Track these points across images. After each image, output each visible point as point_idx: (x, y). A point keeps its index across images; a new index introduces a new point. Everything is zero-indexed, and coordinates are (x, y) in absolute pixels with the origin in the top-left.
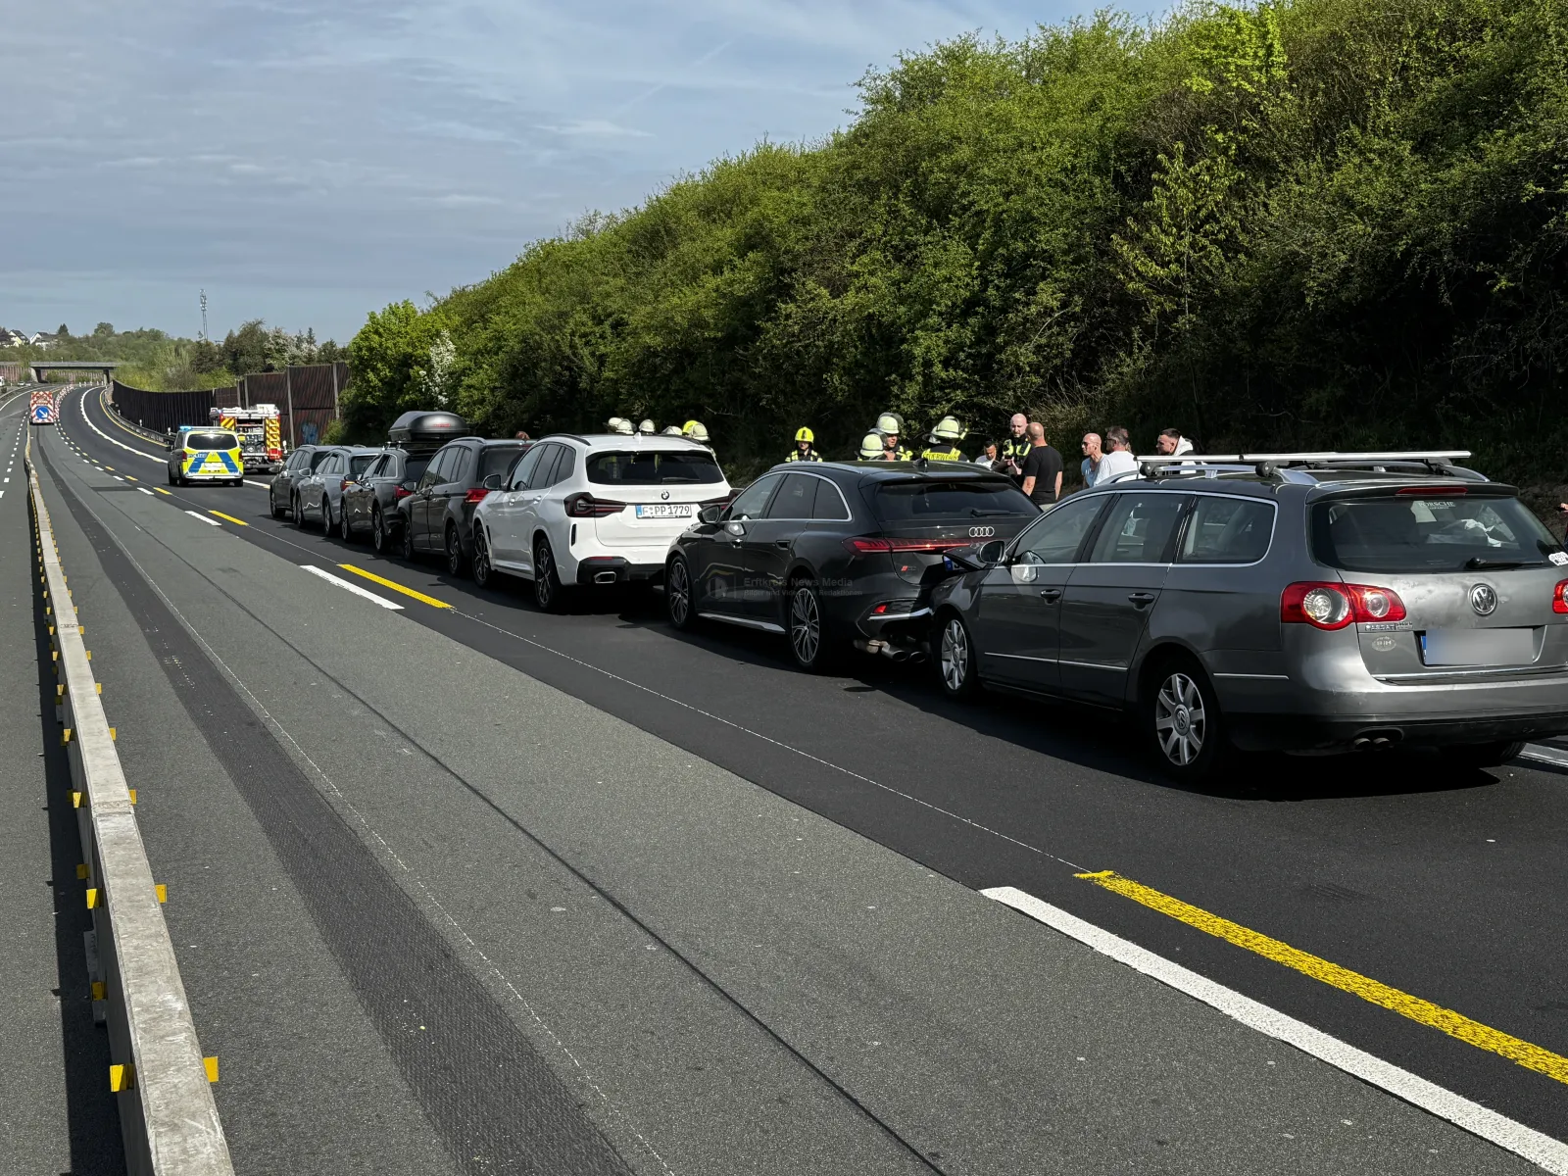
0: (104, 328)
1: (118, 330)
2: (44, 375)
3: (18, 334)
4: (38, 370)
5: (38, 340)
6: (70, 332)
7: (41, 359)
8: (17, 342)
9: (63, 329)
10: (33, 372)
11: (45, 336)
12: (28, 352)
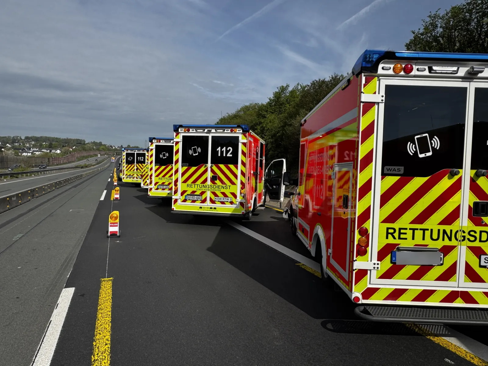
0: (129, 146)
1: (131, 146)
2: (117, 154)
3: (114, 146)
4: (116, 153)
5: (117, 147)
6: (123, 146)
7: (117, 151)
8: (114, 148)
9: (122, 146)
10: (115, 153)
11: (119, 147)
12: (116, 149)
